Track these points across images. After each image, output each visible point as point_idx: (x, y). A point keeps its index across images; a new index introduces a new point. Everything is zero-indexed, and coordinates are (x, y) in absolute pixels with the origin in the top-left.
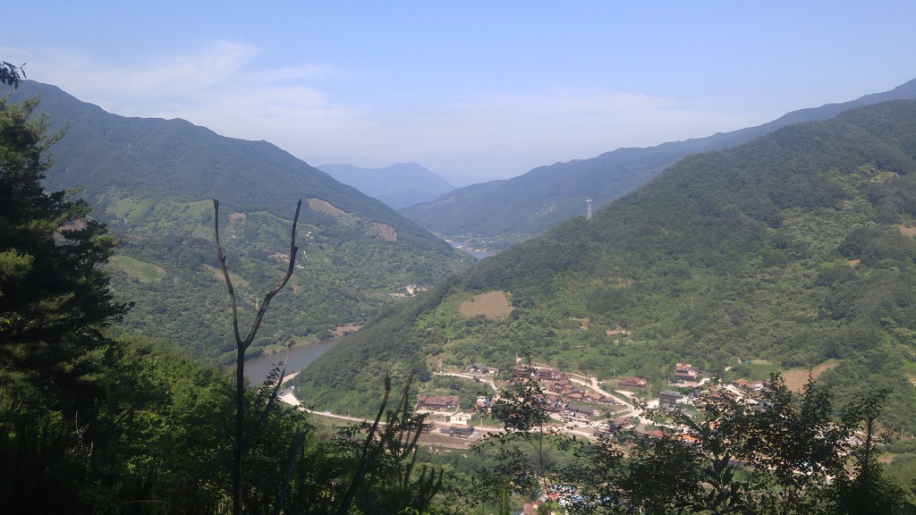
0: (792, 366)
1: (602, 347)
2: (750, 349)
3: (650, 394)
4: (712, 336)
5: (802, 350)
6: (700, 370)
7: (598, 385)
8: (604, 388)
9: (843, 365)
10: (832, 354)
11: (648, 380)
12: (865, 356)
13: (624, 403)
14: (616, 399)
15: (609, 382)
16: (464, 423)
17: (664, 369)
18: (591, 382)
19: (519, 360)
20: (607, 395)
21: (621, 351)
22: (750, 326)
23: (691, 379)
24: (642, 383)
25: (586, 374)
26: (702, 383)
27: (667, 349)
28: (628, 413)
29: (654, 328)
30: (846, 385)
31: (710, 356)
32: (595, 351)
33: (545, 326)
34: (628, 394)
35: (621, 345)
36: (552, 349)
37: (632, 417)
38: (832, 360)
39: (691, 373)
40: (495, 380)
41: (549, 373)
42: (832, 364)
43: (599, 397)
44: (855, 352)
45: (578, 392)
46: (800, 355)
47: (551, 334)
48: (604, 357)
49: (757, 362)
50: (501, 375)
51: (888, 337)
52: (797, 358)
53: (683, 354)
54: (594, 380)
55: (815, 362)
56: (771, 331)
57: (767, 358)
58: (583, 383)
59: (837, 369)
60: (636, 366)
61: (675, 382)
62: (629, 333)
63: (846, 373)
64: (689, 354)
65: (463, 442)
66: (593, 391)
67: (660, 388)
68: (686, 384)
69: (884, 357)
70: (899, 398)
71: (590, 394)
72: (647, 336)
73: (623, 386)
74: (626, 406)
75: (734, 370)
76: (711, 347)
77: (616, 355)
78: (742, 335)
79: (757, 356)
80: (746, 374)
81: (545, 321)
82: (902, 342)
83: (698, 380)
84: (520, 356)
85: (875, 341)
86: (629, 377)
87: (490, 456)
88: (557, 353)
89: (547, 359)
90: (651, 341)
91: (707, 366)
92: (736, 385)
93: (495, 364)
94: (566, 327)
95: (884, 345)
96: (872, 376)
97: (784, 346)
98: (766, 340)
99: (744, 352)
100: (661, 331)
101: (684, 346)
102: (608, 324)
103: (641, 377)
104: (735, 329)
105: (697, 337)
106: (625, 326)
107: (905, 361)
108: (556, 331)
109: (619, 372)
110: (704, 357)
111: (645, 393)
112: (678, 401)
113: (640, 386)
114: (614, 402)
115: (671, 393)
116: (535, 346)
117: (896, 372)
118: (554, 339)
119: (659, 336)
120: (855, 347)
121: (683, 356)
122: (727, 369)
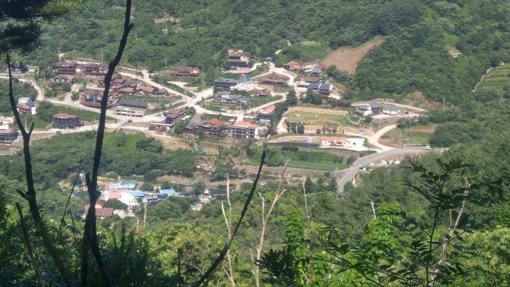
0: (340, 45)
1: (151, 36)
2: (298, 31)
3: (204, 83)
4: (261, 19)
5: (349, 29)
6: (252, 54)
7: (150, 77)
8: (156, 80)
9: (389, 40)
10: (378, 31)
11: (200, 68)
12: (409, 32)
13: (178, 94)
14: (170, 91)
15: (161, 74)
16: (6, 127)
17: (216, 56)
18: (142, 75)
19: (61, 55)
20: (160, 87)
21: (171, 40)
22: (298, 8)
23: (243, 65)
24: (195, 72)
25: (136, 66)
26: (254, 68)
27: (217, 36)
28: (182, 103)
29: (203, 13)
30: (392, 60)
31: (261, 40)
32: (144, 41)
33: (87, 17)
34: (181, 84)
35: (171, 34)
36: (96, 41)
37: (187, 108)
38: (377, 37)
39: (244, 59)
40: (37, 78)
41: (97, 68)
42: (377, 41)
43: (151, 90)
44: (399, 28)
45: (129, 86)
46: (347, 34)
47: (94, 25)
48: (154, 48)
49: (306, 43)
50: (43, 73)
51: (430, 11)
52: (344, 37)
53: (234, 40)
54: (145, 72)
55: (361, 40)
56: (318, 11)
57: (315, 39)
58: (134, 76)
59: (383, 46)
60: (188, 55)
61: (228, 69)
62: (177, 20)
63: (392, 50)
64: (240, 39)
65: (8, 148)
66: (145, 84)
67: (213, 76)
68: (239, 70)
69: (426, 30)
70: (440, 70)
71: (142, 88)
72: (196, 22)
73: (176, 77)
74: (180, 97)
75: (284, 53)
76: (261, 31)
77: (166, 44)
78: (291, 17)
79: (305, 37)
80: (296, 56)
81: (86, 11)
82: (442, 16)
83: (250, 66)
84: (62, 51)
85: (417, 15)
86: (181, 67)
87: (40, 160)
88: (103, 46)
89: (93, 53)
90: (200, 28)
91: (258, 50)
92: (287, 68)
93: (35, 62)
94: (110, 17)
95: (427, 19)
96: (415, 50)
97: (332, 26)
98: (314, 21)
99: (294, 34)
100: (210, 16)
101: (235, 31)
102: (156, 12)
103: (193, 66)
104: (283, 10)
105: (247, 21)
106: (173, 13)
107: (445, 34)
108: (99, 22)
109: (170, 63)
110: (255, 42)
111: (199, 82)
112: (232, 88)
113: (193, 75)
114: (168, 94)
115: (225, 80)
116: (78, 39)
117: (437, 45)
118: (98, 30)
119: (208, 22)
120: (399, 23)
121: (234, 41)
122: (277, 52)
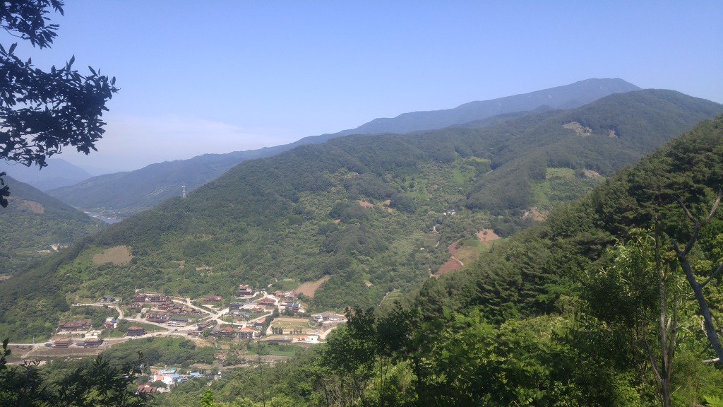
0: (306, 281)
1: (193, 278)
2: (282, 273)
3: (224, 305)
4: (260, 267)
5: (311, 272)
6: (254, 288)
7: (191, 302)
8: (195, 304)
9: (333, 278)
10: (327, 272)
11: (222, 296)
12: (344, 273)
13: (207, 312)
14: (202, 310)
15: (198, 300)
16: (96, 337)
17: (232, 289)
18: (186, 301)
19: (137, 290)
20: (196, 308)
21: (205, 280)
22: (282, 260)
23: (248, 294)
24: (219, 299)
25: (183, 296)
26: (255, 295)
27: (234, 277)
28: (209, 318)
29: (226, 265)
30: (334, 289)
31: (259, 279)
32: (189, 281)
33: (155, 267)
34: (209, 306)
35: (205, 276)
36: (160, 282)
37: (212, 321)
38: (326, 276)
39: (248, 290)
40: (120, 305)
41: (158, 298)
42: (327, 278)
43: (191, 310)
44: (338, 270)
45: (177, 308)
46: (310, 274)
47: (159, 272)
48: (194, 285)
49: (287, 280)
50: (124, 302)
51: (355, 261)
52: (308, 276)
53: (244, 279)
54: (188, 300)
55: (318, 278)
56: (294, 262)
57: (292, 277)
58: (181, 302)
59: (329, 281)
60: (215, 288)
61: (239, 296)
62: (210, 268)
63: (334, 283)
64: (247, 278)
65: (95, 350)
66: (187, 307)
67: (229, 301)
68: (246, 297)
69: (353, 272)
70: (361, 294)
71: (186, 309)
72: (222, 269)
73: (207, 302)
74: (208, 314)
75: (273, 286)
76: (260, 273)
77: (202, 283)
78: (278, 265)
79: (286, 276)
80: (280, 287)
81: (155, 264)
82: (362, 264)
83: (253, 294)
84: (138, 288)
85: (348, 264)
86: (210, 296)
87: (114, 358)
88: (164, 284)
89: (157, 288)
90: (224, 273)
91: (258, 284)
92: (275, 295)
93: (120, 295)
94: (170, 267)
95: (353, 266)
96: (347, 283)
97: (301, 270)
98: (291, 267)
99: (279, 275)
100: (230, 266)
101: (244, 274)
102: (197, 264)
103: (218, 295)
104: (274, 261)
105: (252, 268)
106: (208, 264)
107: (363, 273)
108: (163, 270)
109: (204, 293)
110: (256, 280)
111: (221, 305)
112: (240, 308)
113: (217, 301)
114: (201, 312)
115: (236, 303)
116: (149, 280)
117: (359, 280)
118: (161, 275)
119: (229, 269)
120: (338, 268)
121: (244, 280)
122: (269, 286)
